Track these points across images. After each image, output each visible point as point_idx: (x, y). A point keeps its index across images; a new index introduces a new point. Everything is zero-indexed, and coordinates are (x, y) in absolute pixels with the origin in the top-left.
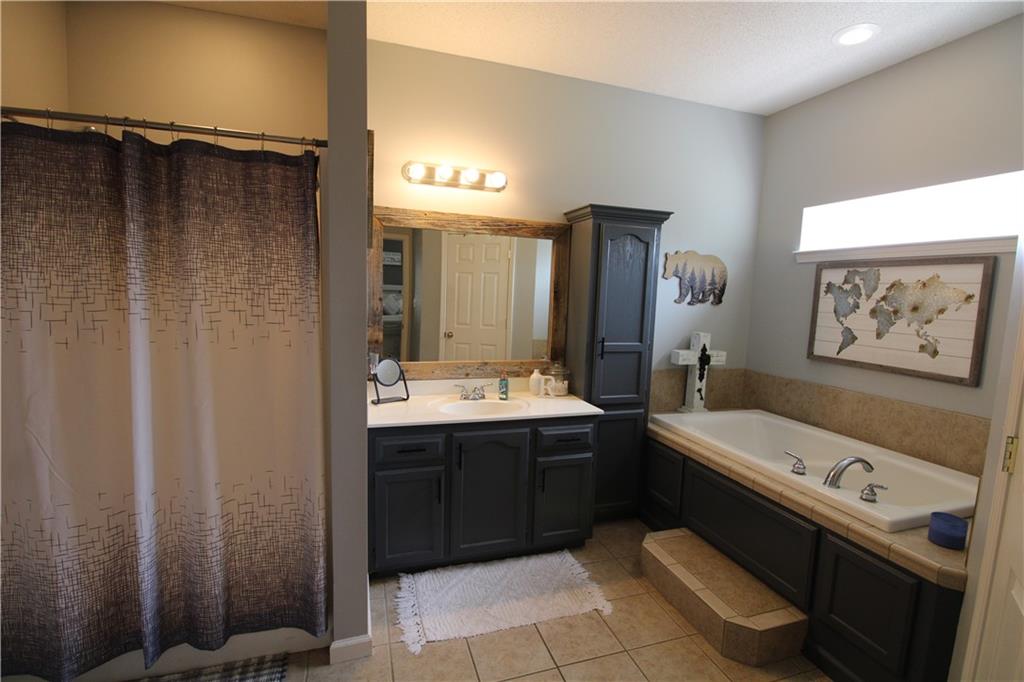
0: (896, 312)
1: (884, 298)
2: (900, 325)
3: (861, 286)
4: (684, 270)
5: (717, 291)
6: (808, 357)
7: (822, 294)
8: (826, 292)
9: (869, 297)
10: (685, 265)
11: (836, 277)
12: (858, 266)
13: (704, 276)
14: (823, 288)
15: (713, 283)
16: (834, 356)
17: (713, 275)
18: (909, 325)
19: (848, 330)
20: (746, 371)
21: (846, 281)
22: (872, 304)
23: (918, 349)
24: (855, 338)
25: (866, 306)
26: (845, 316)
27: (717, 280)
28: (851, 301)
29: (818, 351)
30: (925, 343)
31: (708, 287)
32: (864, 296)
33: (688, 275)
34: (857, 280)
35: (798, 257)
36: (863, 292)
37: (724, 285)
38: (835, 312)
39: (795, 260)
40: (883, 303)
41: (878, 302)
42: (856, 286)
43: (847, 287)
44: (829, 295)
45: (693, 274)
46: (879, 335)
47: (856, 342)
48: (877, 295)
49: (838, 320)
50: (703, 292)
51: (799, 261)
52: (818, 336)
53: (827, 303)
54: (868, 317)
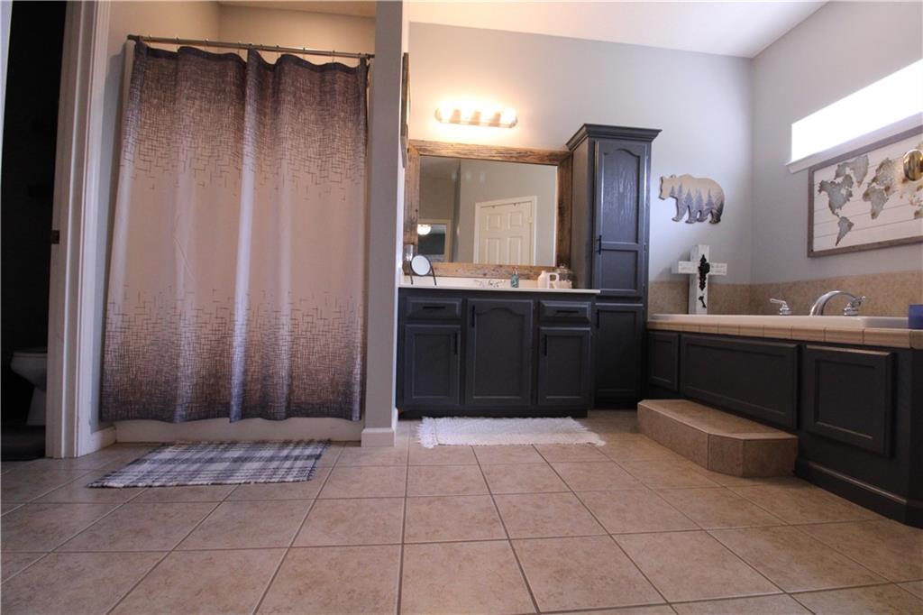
0: (887, 189)
1: (874, 180)
2: (893, 199)
3: (852, 175)
4: (680, 191)
5: (714, 211)
6: (809, 256)
7: (816, 193)
8: (820, 191)
9: (860, 183)
10: (681, 187)
11: (827, 175)
12: (846, 160)
13: (700, 197)
14: (817, 188)
15: (710, 203)
16: (835, 247)
17: (710, 197)
18: (901, 197)
19: (844, 219)
20: (750, 286)
21: (837, 175)
22: (864, 188)
23: (913, 217)
24: (851, 225)
25: (858, 192)
26: (840, 207)
27: (714, 200)
28: (844, 192)
29: (817, 247)
30: (918, 208)
31: (705, 207)
32: (855, 184)
33: (684, 196)
34: (848, 171)
35: (790, 168)
36: (854, 180)
37: (722, 205)
38: (830, 206)
39: (788, 170)
40: (874, 184)
41: (870, 184)
42: (848, 177)
43: (839, 180)
44: (823, 193)
45: (689, 195)
46: (874, 215)
47: (853, 228)
48: (868, 179)
49: (833, 212)
50: (700, 211)
51: (792, 171)
52: (816, 233)
53: (822, 200)
54: (862, 201)
